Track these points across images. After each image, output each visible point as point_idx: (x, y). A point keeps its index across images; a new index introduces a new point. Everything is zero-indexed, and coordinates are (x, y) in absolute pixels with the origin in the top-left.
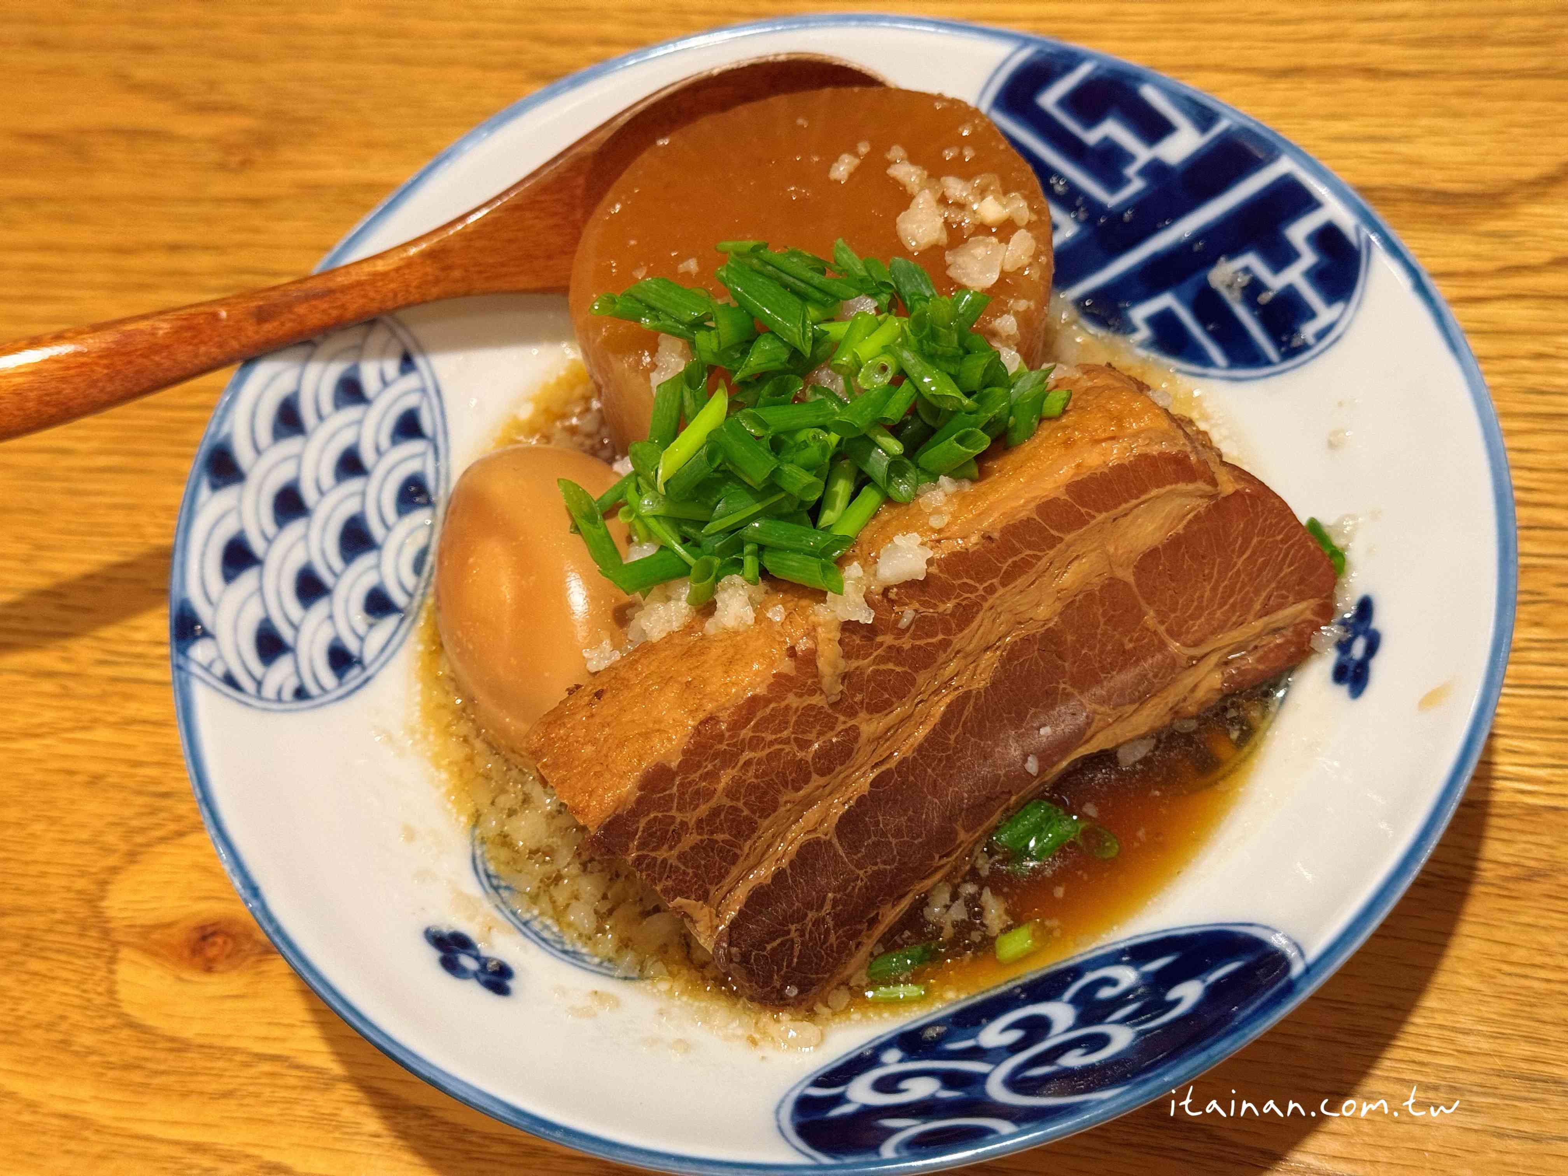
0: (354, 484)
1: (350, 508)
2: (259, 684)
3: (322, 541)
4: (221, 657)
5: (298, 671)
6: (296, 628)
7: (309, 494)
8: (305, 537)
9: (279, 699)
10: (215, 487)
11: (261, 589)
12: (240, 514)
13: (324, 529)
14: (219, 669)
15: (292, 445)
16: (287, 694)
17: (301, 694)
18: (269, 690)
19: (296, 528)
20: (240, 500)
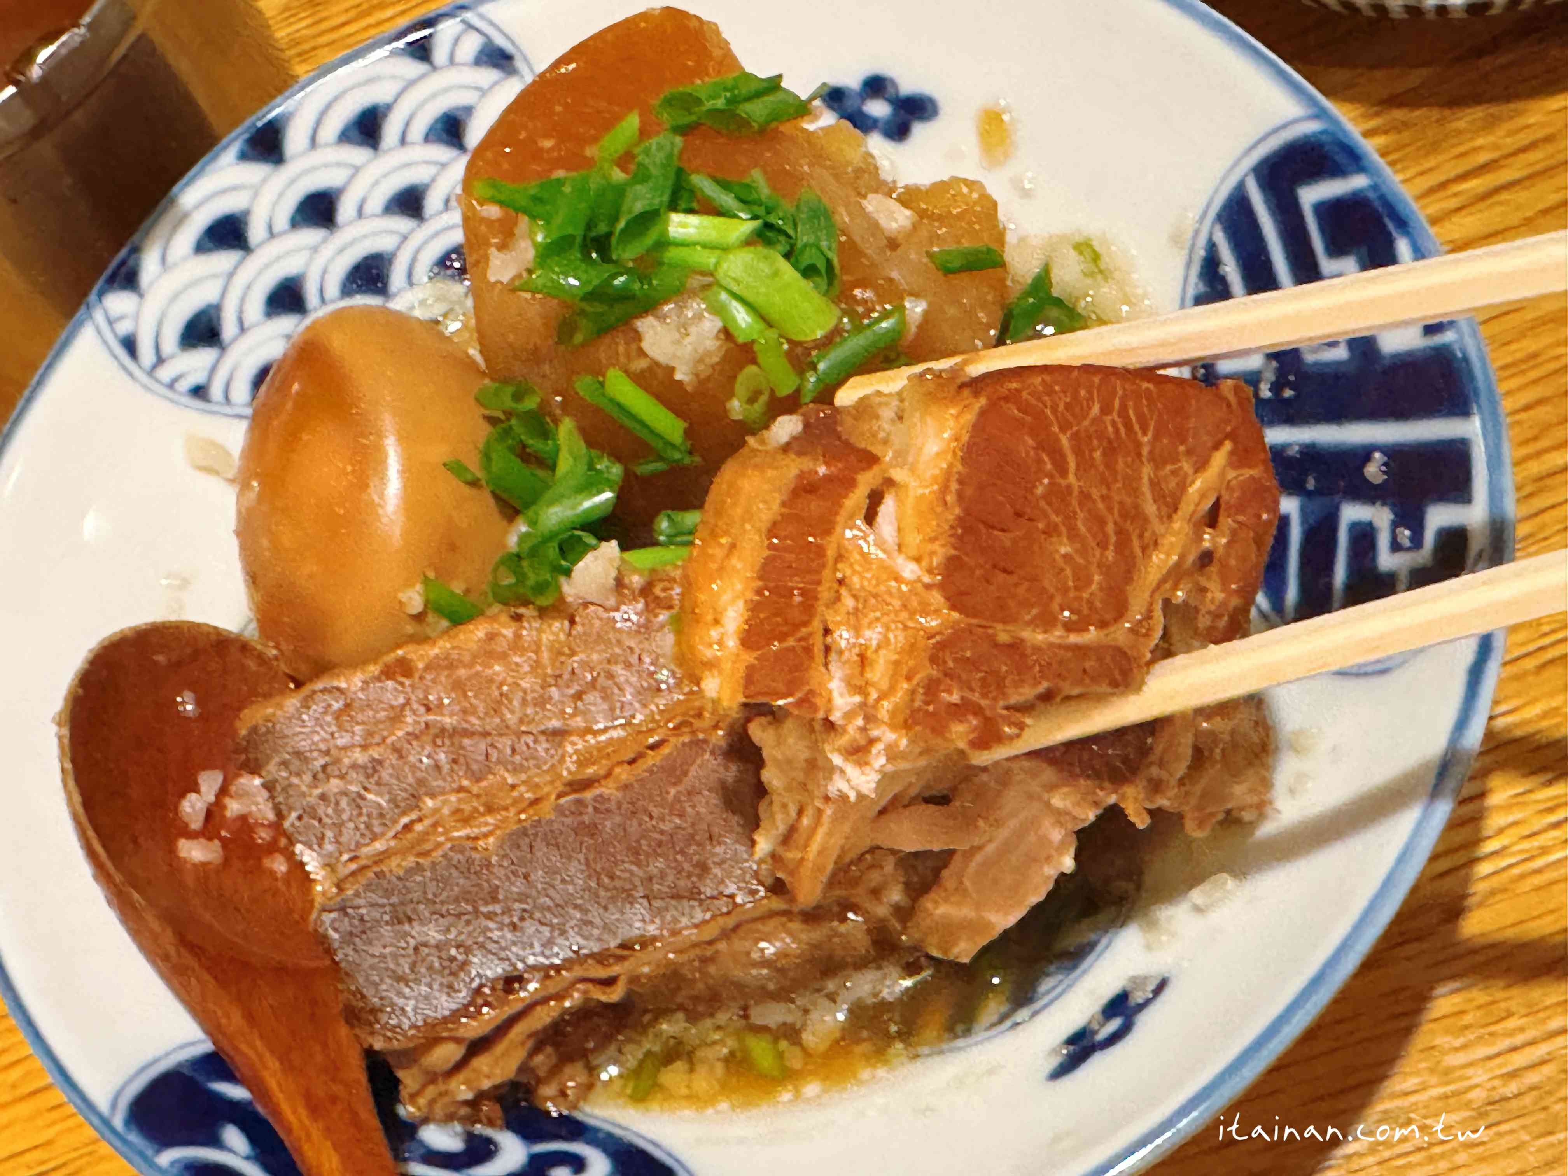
0: (402, 224)
1: (383, 244)
2: (160, 360)
3: (331, 260)
4: (137, 317)
5: (213, 370)
6: (242, 329)
7: (345, 210)
8: (315, 249)
9: (171, 385)
10: (243, 157)
11: (231, 275)
12: (256, 195)
13: (341, 251)
14: (124, 328)
15: (358, 154)
16: (185, 385)
17: (199, 392)
18: (166, 373)
19: (311, 235)
20: (264, 181)
